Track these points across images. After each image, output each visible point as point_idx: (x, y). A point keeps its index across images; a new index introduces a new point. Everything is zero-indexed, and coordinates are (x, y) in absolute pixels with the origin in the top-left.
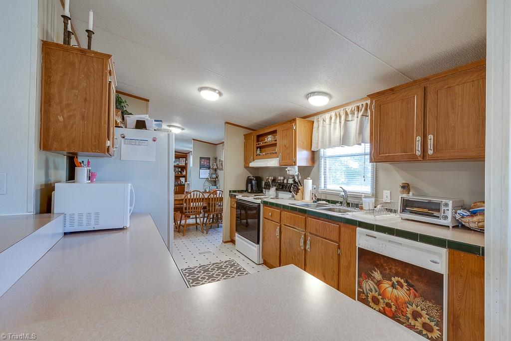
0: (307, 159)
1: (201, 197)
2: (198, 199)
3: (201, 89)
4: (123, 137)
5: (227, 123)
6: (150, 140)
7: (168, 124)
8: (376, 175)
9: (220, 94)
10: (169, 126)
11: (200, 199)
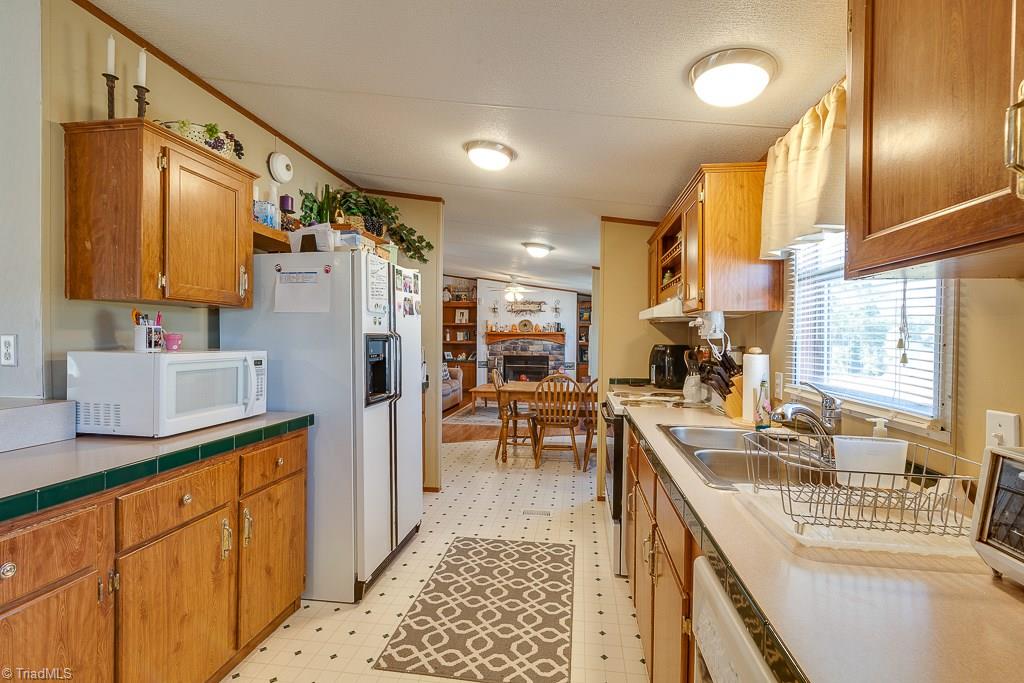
0: (763, 289)
1: (571, 390)
2: (564, 394)
3: (468, 146)
4: (279, 270)
5: (604, 219)
6: (320, 270)
7: (524, 242)
8: (958, 324)
9: (512, 154)
10: (525, 244)
11: (571, 394)
